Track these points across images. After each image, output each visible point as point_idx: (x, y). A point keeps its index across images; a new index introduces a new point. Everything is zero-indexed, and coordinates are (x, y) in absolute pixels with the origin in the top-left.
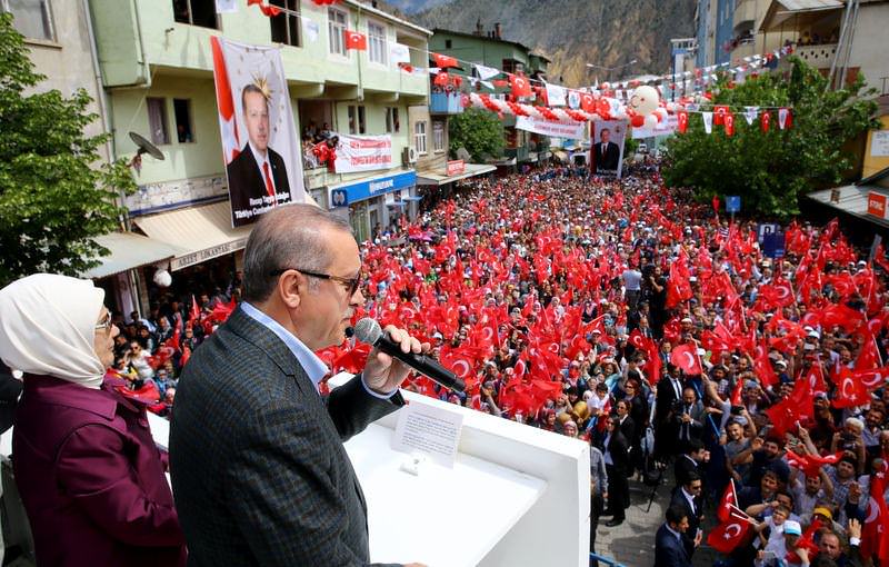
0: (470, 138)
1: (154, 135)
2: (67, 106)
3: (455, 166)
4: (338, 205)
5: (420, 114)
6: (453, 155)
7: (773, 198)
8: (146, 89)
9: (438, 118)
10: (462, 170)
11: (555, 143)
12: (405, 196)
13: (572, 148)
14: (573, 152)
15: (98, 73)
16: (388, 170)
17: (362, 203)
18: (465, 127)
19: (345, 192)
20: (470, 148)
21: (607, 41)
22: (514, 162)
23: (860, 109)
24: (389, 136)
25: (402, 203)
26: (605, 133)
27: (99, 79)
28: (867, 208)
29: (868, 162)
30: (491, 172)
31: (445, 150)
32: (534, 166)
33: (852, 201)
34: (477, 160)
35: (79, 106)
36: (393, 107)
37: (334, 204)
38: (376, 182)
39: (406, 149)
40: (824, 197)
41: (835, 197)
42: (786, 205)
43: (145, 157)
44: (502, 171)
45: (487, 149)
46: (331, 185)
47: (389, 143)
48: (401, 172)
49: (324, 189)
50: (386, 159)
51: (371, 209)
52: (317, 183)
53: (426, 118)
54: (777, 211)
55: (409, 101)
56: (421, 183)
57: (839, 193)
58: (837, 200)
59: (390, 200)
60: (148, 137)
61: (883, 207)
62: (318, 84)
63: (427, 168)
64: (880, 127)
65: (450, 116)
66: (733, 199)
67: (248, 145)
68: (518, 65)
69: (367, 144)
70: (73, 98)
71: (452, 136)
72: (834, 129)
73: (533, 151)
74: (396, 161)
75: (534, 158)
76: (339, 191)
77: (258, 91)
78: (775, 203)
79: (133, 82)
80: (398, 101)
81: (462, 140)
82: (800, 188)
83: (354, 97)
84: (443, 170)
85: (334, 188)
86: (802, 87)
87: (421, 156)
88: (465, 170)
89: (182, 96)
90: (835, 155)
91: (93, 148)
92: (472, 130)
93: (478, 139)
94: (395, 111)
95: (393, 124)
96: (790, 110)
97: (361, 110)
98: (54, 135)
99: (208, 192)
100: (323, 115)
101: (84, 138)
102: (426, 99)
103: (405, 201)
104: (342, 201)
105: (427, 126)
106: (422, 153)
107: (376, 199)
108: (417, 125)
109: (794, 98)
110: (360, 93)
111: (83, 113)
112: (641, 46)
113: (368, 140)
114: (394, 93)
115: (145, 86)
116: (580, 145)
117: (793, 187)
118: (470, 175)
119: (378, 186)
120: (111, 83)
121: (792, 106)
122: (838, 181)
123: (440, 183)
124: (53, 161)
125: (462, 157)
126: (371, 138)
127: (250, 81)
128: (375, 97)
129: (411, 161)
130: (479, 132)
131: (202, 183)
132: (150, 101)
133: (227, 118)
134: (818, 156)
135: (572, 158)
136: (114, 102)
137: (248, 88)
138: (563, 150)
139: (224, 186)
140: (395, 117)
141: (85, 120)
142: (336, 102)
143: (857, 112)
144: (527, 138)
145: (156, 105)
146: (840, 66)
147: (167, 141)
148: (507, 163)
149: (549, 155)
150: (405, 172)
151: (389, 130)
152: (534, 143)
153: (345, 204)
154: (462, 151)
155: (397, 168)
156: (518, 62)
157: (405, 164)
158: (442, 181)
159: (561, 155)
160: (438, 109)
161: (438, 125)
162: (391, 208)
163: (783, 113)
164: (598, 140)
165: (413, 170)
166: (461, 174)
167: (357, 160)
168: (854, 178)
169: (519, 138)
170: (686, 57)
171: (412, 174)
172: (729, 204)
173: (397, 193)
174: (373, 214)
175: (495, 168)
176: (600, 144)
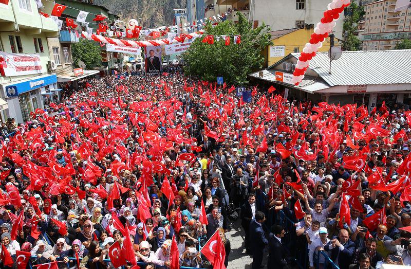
0: (84, 56)
3: (78, 71)
4: (11, 96)
5: (54, 42)
6: (76, 66)
9: (65, 45)
11: (126, 59)
12: (51, 89)
13: (134, 61)
14: (135, 63)
16: (40, 74)
19: (15, 87)
20: (85, 61)
21: (141, 10)
22: (108, 68)
24: (37, 55)
25: (51, 93)
26: (152, 52)
28: (275, 78)
29: (270, 60)
30: (97, 74)
31: (71, 63)
32: (117, 70)
33: (268, 76)
36: (39, 38)
37: (8, 95)
38: (33, 81)
39: (49, 62)
40: (257, 75)
41: (261, 74)
42: (242, 80)
44: (102, 73)
45: (93, 62)
46: (5, 84)
48: (47, 75)
49: (1, 86)
51: (32, 97)
53: (58, 45)
55: (47, 34)
56: (60, 81)
57: (263, 72)
58: (262, 76)
59: (43, 92)
61: (282, 77)
63: (62, 73)
64: (272, 45)
65: (71, 44)
66: (220, 78)
69: (25, 59)
71: (74, 55)
72: (256, 46)
73: (116, 63)
74: (44, 70)
75: (117, 66)
76: (11, 87)
80: (41, 34)
81: (79, 58)
82: (247, 71)
83: (13, 30)
84: (72, 74)
85: (7, 85)
87: (58, 66)
88: (83, 73)
92: (84, 52)
93: (88, 57)
94: (40, 40)
95: (39, 48)
97: (18, 39)
102: (58, 34)
103: (52, 91)
105: (59, 50)
106: (59, 64)
107: (35, 91)
108: (53, 49)
110: (16, 27)
112: (158, 13)
113: (26, 57)
114: (38, 29)
116: (137, 60)
117: (244, 71)
118: (87, 75)
119: (36, 84)
122: (261, 68)
123: (72, 80)
128: (27, 31)
129: (53, 69)
130: (88, 53)
134: (252, 57)
135: (134, 66)
138: (129, 62)
140: (40, 44)
144: (112, 56)
148: (104, 69)
149: (123, 65)
150: (50, 75)
151: (37, 51)
152: (116, 59)
153: (16, 95)
154: (81, 63)
157: (50, 70)
159: (129, 65)
160: (65, 40)
162: (44, 96)
165: (55, 74)
166: (82, 76)
167: (20, 69)
168: (265, 67)
169: (108, 57)
170: (181, 18)
171: (55, 76)
172: (218, 81)
173: (47, 87)
174: (34, 100)
175: (99, 72)
176: (150, 57)
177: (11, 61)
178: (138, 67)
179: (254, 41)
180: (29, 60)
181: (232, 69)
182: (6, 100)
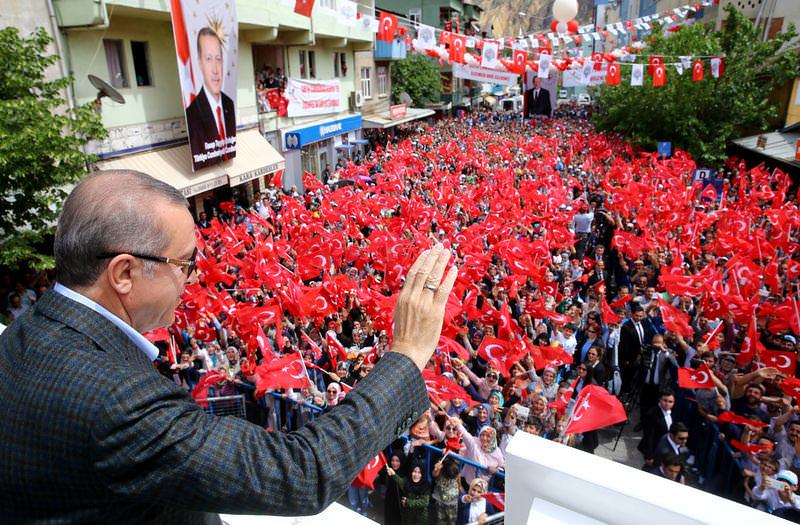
0: (410, 84)
1: (113, 79)
2: (25, 45)
3: (398, 110)
4: (291, 148)
5: (365, 59)
6: (395, 100)
7: (702, 143)
8: (102, 30)
9: (382, 63)
10: (404, 114)
11: (487, 88)
12: (352, 138)
13: (501, 94)
14: (503, 97)
15: (53, 14)
16: (336, 114)
17: (313, 146)
18: (405, 72)
19: (298, 135)
20: (411, 93)
22: (449, 106)
23: (791, 58)
24: (337, 81)
25: (350, 146)
26: (537, 80)
27: (54, 19)
28: (794, 155)
29: (791, 110)
30: (430, 116)
31: (387, 94)
32: (467, 110)
33: (778, 147)
34: (417, 104)
35: (39, 47)
36: (341, 52)
37: (287, 146)
38: (326, 125)
39: (353, 94)
40: (750, 143)
41: (762, 143)
42: (715, 150)
43: (105, 100)
44: (439, 115)
45: (426, 94)
46: (285, 128)
47: (337, 87)
48: (348, 116)
49: (278, 132)
50: (334, 103)
51: (320, 152)
52: (271, 126)
53: (371, 64)
54: (706, 156)
55: (356, 46)
56: (366, 126)
57: (765, 139)
58: (763, 147)
59: (338, 143)
60: (107, 80)
62: (272, 28)
63: (371, 112)
65: (392, 61)
66: (665, 144)
67: (202, 89)
68: (454, 14)
69: (317, 88)
70: (31, 38)
71: (394, 81)
72: (763, 79)
73: (467, 96)
74: (344, 105)
75: (467, 102)
76: (292, 134)
77: (213, 34)
78: (704, 149)
79: (90, 22)
80: (346, 47)
81: (402, 84)
82: (728, 134)
83: (306, 42)
84: (387, 114)
85: (287, 131)
86: (736, 36)
87: (366, 100)
88: (406, 114)
89: (140, 39)
90: (763, 103)
91: (55, 93)
92: (412, 74)
93: (418, 85)
94: (343, 56)
95: (341, 69)
96: (722, 59)
97: (311, 55)
98: (13, 78)
99: (167, 136)
100: (275, 60)
101: (45, 81)
102: (372, 46)
103: (352, 144)
104: (296, 144)
105: (372, 72)
106: (368, 97)
107: (327, 142)
108: (362, 70)
109: (727, 46)
110: (311, 38)
111: (42, 55)
113: (318, 85)
114: (342, 39)
115: (103, 26)
116: (508, 91)
117: (722, 134)
118: (412, 119)
119: (328, 130)
120: (67, 22)
121: (724, 55)
122: (764, 127)
123: (385, 127)
124: (15, 105)
125: (405, 101)
126: (322, 82)
127: (204, 24)
128: (325, 42)
129: (358, 105)
130: (419, 77)
131: (161, 127)
132: (107, 42)
133: (185, 62)
134: (747, 105)
135: (501, 103)
136: (70, 44)
137: (203, 32)
138: (492, 95)
139: (184, 129)
140: (343, 63)
141: (45, 62)
142: (288, 47)
143: (788, 61)
144: (461, 84)
145: (113, 47)
146: (765, 16)
147: (126, 85)
148: (443, 108)
149: (480, 100)
150: (351, 116)
151: (337, 75)
152: (467, 88)
153: (298, 147)
154: (405, 96)
155: (345, 112)
156: (454, 10)
157: (352, 107)
158: (387, 124)
159: (491, 100)
160: (382, 55)
161: (382, 69)
162: (339, 150)
163: (715, 62)
164: (530, 86)
165: (359, 114)
166: (404, 118)
167: (308, 104)
168: (778, 125)
169: (454, 84)
170: (608, 9)
171: (359, 117)
172: (660, 149)
173: (345, 136)
174: (323, 156)
175: (434, 112)
176: (532, 90)
177: (298, 92)
178: (508, 105)
179: (758, 69)
180: (324, 91)
181: (694, 126)
182: (283, 154)
